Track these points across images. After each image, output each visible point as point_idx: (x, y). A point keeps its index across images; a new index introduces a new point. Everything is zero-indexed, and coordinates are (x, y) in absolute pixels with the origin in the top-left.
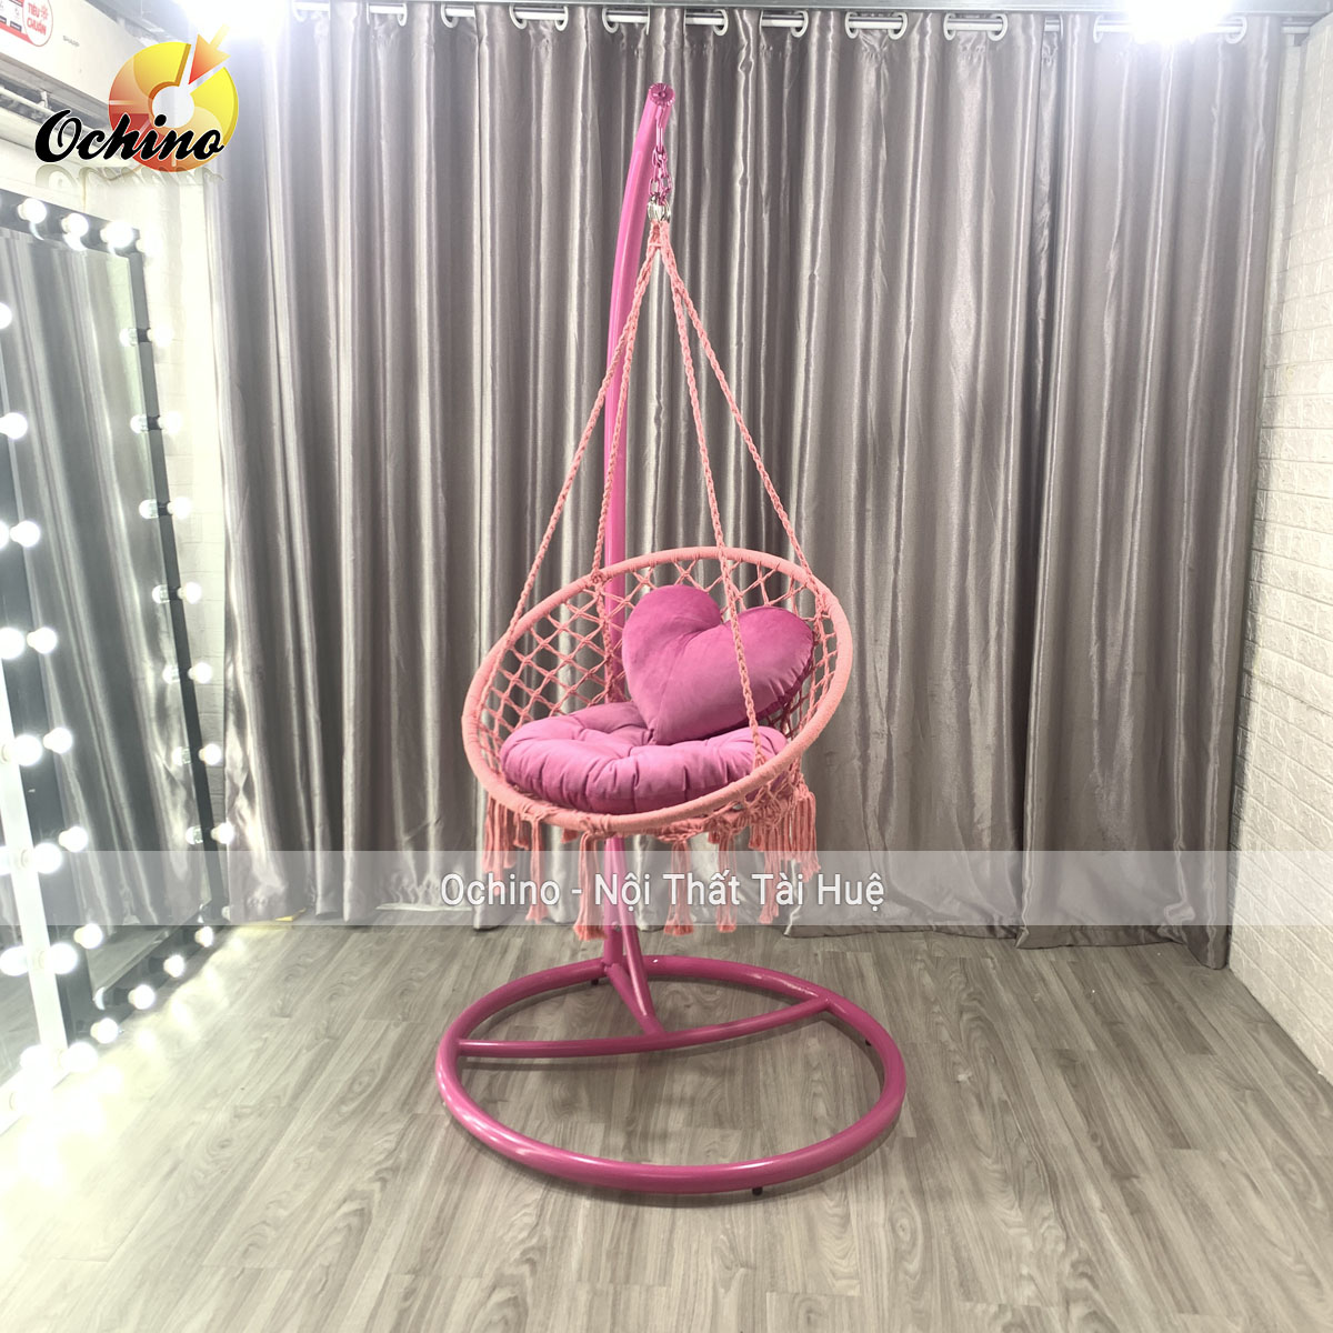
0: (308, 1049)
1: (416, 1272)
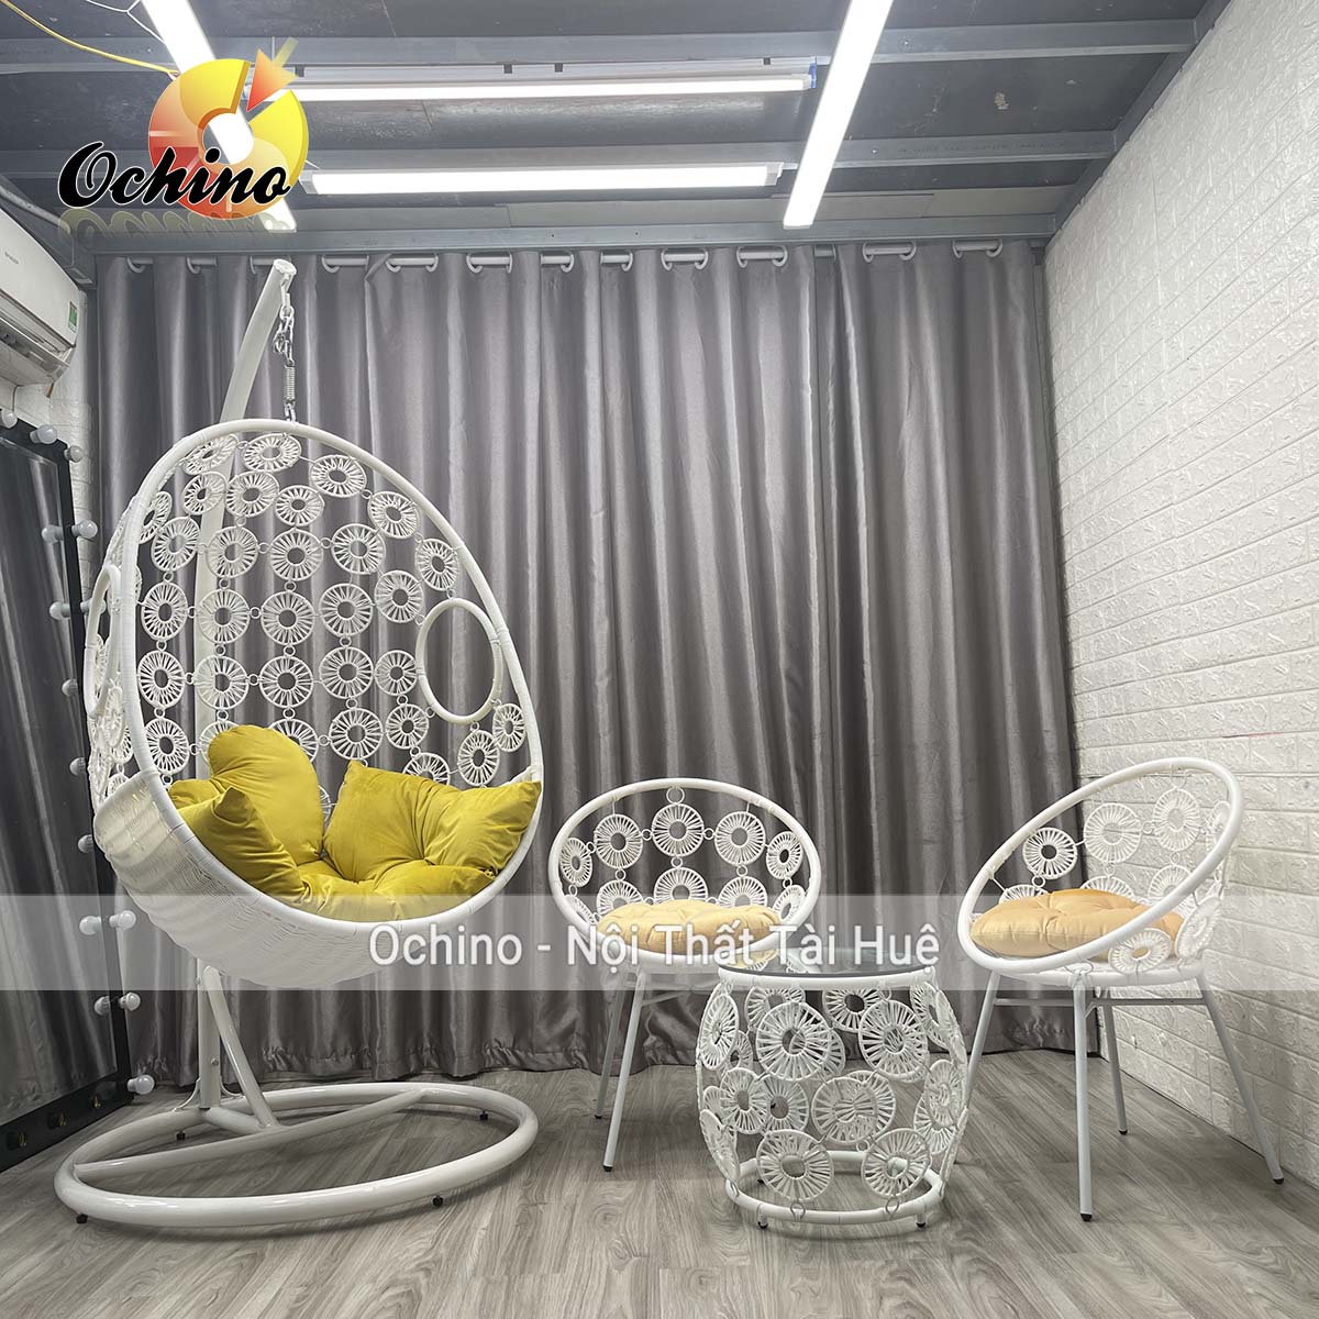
1: (308, 1286)
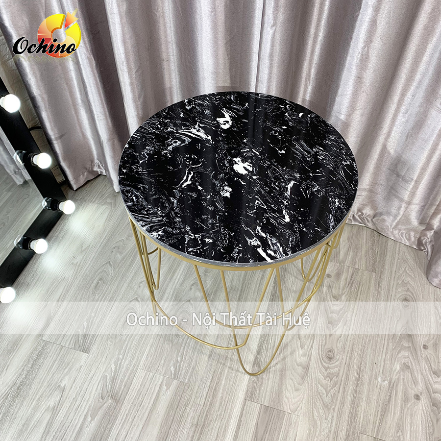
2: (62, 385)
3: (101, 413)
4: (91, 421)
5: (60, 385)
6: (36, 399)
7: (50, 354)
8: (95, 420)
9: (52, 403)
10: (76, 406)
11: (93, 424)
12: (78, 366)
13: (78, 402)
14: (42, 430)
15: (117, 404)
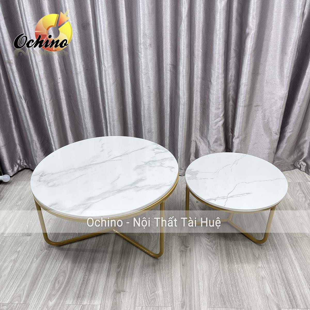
0: (37, 259)
2: (18, 250)
3: (41, 256)
4: (36, 260)
5: (17, 251)
6: (4, 258)
7: (9, 241)
8: (39, 259)
9: (13, 258)
10: (27, 256)
11: (38, 261)
12: (25, 242)
13: (28, 255)
14: (9, 269)
15: (49, 251)
